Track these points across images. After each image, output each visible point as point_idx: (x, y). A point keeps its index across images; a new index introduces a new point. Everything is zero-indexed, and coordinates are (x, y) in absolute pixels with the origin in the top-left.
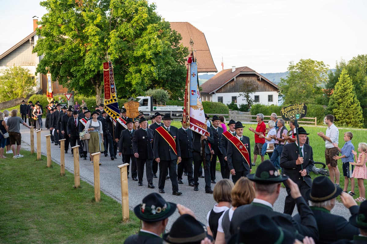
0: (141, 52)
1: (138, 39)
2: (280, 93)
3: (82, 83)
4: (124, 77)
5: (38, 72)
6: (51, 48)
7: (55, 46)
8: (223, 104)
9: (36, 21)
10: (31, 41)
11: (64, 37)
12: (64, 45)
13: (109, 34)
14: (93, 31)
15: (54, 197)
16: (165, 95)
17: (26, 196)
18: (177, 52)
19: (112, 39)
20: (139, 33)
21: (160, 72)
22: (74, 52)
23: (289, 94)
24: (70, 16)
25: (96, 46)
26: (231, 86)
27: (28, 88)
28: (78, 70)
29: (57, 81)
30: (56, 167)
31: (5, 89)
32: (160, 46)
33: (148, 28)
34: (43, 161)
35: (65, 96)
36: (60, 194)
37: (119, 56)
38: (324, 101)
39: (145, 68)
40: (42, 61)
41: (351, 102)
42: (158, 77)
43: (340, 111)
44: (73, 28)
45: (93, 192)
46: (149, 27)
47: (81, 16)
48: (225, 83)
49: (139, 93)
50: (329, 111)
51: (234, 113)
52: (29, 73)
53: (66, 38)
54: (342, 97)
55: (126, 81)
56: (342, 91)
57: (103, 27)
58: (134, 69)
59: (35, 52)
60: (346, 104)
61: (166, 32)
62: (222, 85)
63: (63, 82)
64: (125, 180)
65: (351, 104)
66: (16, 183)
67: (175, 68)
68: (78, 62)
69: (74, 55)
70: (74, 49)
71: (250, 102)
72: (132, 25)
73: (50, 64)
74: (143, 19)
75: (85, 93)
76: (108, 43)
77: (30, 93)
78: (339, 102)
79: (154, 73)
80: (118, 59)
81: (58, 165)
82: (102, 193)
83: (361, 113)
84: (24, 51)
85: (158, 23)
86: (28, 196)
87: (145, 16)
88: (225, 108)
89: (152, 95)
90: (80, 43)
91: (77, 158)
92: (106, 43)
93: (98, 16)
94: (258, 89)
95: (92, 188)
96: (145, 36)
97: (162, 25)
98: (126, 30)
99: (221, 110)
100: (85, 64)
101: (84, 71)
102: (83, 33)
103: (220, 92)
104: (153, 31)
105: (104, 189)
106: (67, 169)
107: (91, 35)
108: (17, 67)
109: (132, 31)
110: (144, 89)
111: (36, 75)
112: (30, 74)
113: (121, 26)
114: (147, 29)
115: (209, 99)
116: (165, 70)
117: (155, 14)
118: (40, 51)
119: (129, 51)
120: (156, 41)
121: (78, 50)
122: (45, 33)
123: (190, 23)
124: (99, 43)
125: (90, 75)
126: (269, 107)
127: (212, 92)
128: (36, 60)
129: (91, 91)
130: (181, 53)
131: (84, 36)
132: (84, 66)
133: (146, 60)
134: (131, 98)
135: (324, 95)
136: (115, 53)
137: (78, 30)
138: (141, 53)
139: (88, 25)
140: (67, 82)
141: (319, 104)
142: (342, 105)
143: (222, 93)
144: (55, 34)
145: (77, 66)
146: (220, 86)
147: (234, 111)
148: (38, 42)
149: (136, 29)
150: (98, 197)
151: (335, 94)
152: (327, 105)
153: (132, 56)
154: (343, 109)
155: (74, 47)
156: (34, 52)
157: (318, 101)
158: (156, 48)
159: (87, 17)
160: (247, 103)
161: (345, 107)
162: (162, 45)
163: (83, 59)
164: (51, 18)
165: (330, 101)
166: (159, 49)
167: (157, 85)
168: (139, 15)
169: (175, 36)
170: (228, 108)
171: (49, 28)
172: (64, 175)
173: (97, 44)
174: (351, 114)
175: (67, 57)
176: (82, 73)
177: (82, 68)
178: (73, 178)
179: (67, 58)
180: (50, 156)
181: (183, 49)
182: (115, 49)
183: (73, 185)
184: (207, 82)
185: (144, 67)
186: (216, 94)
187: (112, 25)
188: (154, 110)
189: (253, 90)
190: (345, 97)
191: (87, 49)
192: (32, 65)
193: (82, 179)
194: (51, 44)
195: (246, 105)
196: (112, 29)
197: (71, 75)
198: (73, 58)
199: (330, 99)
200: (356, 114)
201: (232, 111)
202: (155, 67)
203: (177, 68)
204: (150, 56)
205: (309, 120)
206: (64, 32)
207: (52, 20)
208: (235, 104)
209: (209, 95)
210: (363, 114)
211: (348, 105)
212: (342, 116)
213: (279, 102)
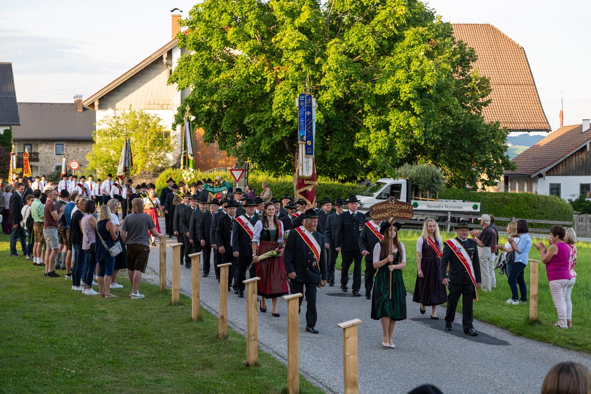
0: (391, 86)
1: (384, 58)
3: (267, 148)
4: (352, 137)
5: (177, 123)
6: (206, 73)
7: (214, 70)
8: (561, 200)
9: (178, 18)
10: (167, 59)
11: (232, 51)
12: (232, 68)
13: (324, 48)
14: (293, 40)
15: (204, 382)
17: (147, 377)
18: (466, 86)
19: (331, 57)
20: (387, 47)
21: (429, 128)
22: (251, 84)
24: (246, 9)
25: (296, 71)
26: (579, 162)
27: (156, 154)
28: (260, 121)
29: (216, 142)
30: (210, 320)
31: (111, 157)
32: (430, 74)
33: (405, 35)
34: (183, 307)
35: (230, 173)
36: (216, 376)
37: (345, 93)
39: (396, 119)
40: (186, 100)
42: (423, 139)
44: (252, 33)
45: (285, 376)
46: (409, 34)
47: (269, 8)
48: (566, 154)
49: (384, 171)
51: (584, 220)
52: (160, 124)
53: (236, 54)
55: (356, 145)
57: (313, 32)
58: (375, 121)
59: (173, 83)
61: (444, 45)
62: (559, 159)
63: (227, 146)
64: (353, 354)
66: (127, 350)
67: (459, 120)
68: (260, 105)
69: (252, 91)
70: (253, 76)
72: (373, 30)
73: (202, 107)
74: (397, 16)
75: (271, 168)
76: (322, 65)
77: (160, 166)
79: (415, 130)
80: (342, 98)
81: (214, 316)
82: (302, 378)
84: (151, 78)
85: (427, 26)
86: (151, 378)
87: (402, 10)
88: (565, 208)
90: (264, 65)
91: (253, 304)
92: (317, 65)
93: (302, 9)
95: (281, 367)
96: (400, 53)
97: (437, 31)
98: (360, 40)
99: (557, 213)
100: (273, 107)
101: (271, 122)
102: (272, 44)
103: (555, 173)
104: (417, 42)
105: (305, 370)
106: (232, 325)
107: (287, 49)
108: (137, 111)
109: (371, 41)
110: (394, 163)
111: (175, 130)
112: (161, 126)
113: (351, 31)
114: (404, 38)
115: (530, 189)
116: (440, 124)
117: (422, 7)
118: (184, 80)
119: (365, 82)
120: (421, 62)
121: (260, 78)
122: (194, 44)
123: (495, 26)
124: (303, 66)
125: (282, 132)
127: (538, 173)
128: (174, 97)
129: (284, 165)
130: (474, 89)
131: (274, 51)
132: (272, 112)
133: (399, 102)
134: (366, 182)
136: (335, 87)
137: (263, 38)
138: (389, 87)
139: (283, 29)
140: (236, 144)
143: (559, 175)
144: (214, 46)
145: (256, 112)
146: (556, 161)
147: (584, 216)
148: (180, 63)
149: (381, 38)
150: (294, 386)
153: (370, 94)
155: (254, 73)
156: (171, 81)
158: (422, 78)
159: (281, 11)
162: (435, 72)
163: (270, 97)
164: (207, 13)
166: (429, 80)
167: (421, 156)
168: (388, 9)
169: (463, 53)
170: (571, 208)
171: (204, 33)
172: (225, 337)
173: (299, 68)
175: (238, 92)
176: (266, 127)
177: (266, 116)
178: (244, 345)
179: (237, 95)
180: (198, 297)
181: (479, 82)
182: (337, 79)
183: (242, 359)
184: (526, 153)
185: (396, 117)
186: (547, 178)
187: (333, 28)
191: (280, 77)
192: (167, 109)
193: (262, 349)
194: (206, 67)
196: (331, 38)
197: (244, 131)
198: (250, 95)
201: (579, 214)
202: (419, 119)
203: (464, 120)
204: (409, 95)
206: (232, 42)
207: (209, 16)
208: (586, 199)
209: (530, 178)
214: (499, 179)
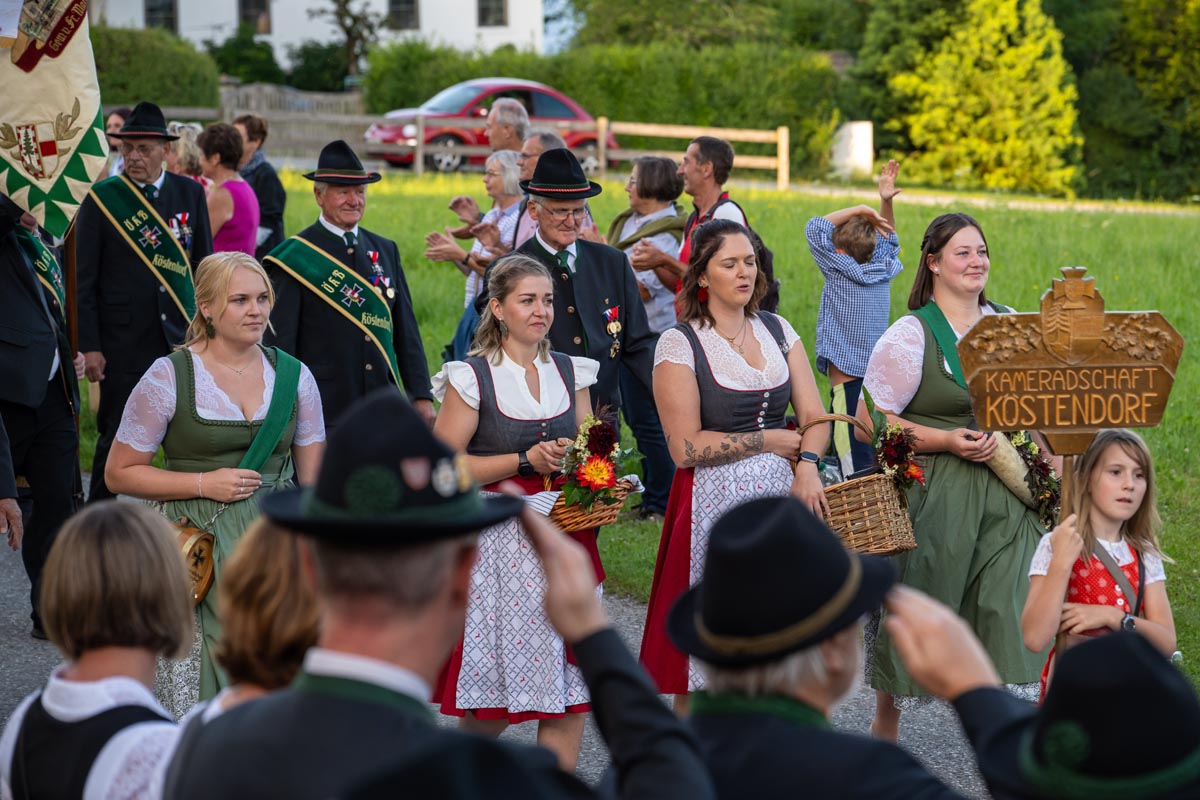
8: (180, 43)
38: (837, 26)
41: (1003, 29)
43: (936, 89)
50: (866, 91)
51: (253, 103)
60: (976, 46)
65: (1003, 45)
71: (356, 30)
78: (928, 27)
83: (1066, 103)
88: (191, 68)
99: (169, 82)
126: (485, 61)
141: (802, 43)
142: (950, 52)
147: (252, 90)
152: (853, 50)
154: (954, 78)
157: (798, 21)
160: (340, 37)
161: (969, 61)
165: (871, 25)
170: (210, 67)
174: (1002, 107)
195: (333, 48)
199: (872, 9)
200: (1036, 106)
201: (237, 86)
208: (258, 39)
210: (1077, 105)
211: (988, 47)
212: (951, 120)
213: (546, 31)
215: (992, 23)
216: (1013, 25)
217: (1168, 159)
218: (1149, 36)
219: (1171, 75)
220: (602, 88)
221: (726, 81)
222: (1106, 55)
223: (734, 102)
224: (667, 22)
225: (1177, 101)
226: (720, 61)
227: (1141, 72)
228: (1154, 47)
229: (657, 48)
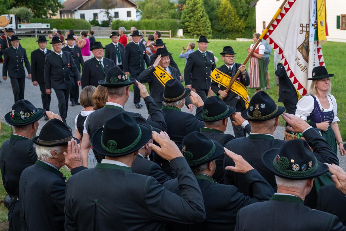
2: (137, 9)
8: (85, 21)
16: (29, 13)
23: (145, 10)
26: (92, 3)
38: (177, 16)
41: (200, 16)
43: (191, 24)
50: (182, 25)
51: (96, 29)
54: (193, 11)
56: (193, 6)
60: (197, 18)
65: (201, 18)
71: (110, 18)
78: (190, 15)
88: (87, 24)
89: (16, 13)
94: (117, 6)
99: (84, 26)
103: (82, 9)
110: (7, 8)
115: (71, 16)
126: (128, 22)
127: (74, 9)
135: (177, 10)
141: (172, 18)
142: (193, 19)
143: (84, 10)
146: (82, 3)
147: (96, 27)
151: (187, 8)
152: (180, 19)
154: (194, 23)
157: (172, 15)
160: (108, 19)
161: (196, 20)
165: (182, 15)
167: (20, 4)
170: (90, 24)
174: (200, 27)
186: (78, 11)
188: (18, 28)
189: (113, 7)
190: (195, 12)
195: (107, 21)
199: (182, 13)
200: (205, 26)
201: (94, 27)
205: (165, 33)
208: (96, 20)
209: (71, 12)
210: (211, 26)
211: (198, 18)
212: (193, 28)
213: (137, 18)
214: (57, 12)
215: (199, 15)
216: (202, 15)
217: (224, 33)
218: (221, 16)
219: (224, 21)
220: (145, 25)
221: (162, 24)
222: (215, 19)
223: (163, 27)
224: (153, 16)
225: (225, 25)
226: (161, 21)
227: (220, 21)
228: (221, 17)
229: (152, 20)
